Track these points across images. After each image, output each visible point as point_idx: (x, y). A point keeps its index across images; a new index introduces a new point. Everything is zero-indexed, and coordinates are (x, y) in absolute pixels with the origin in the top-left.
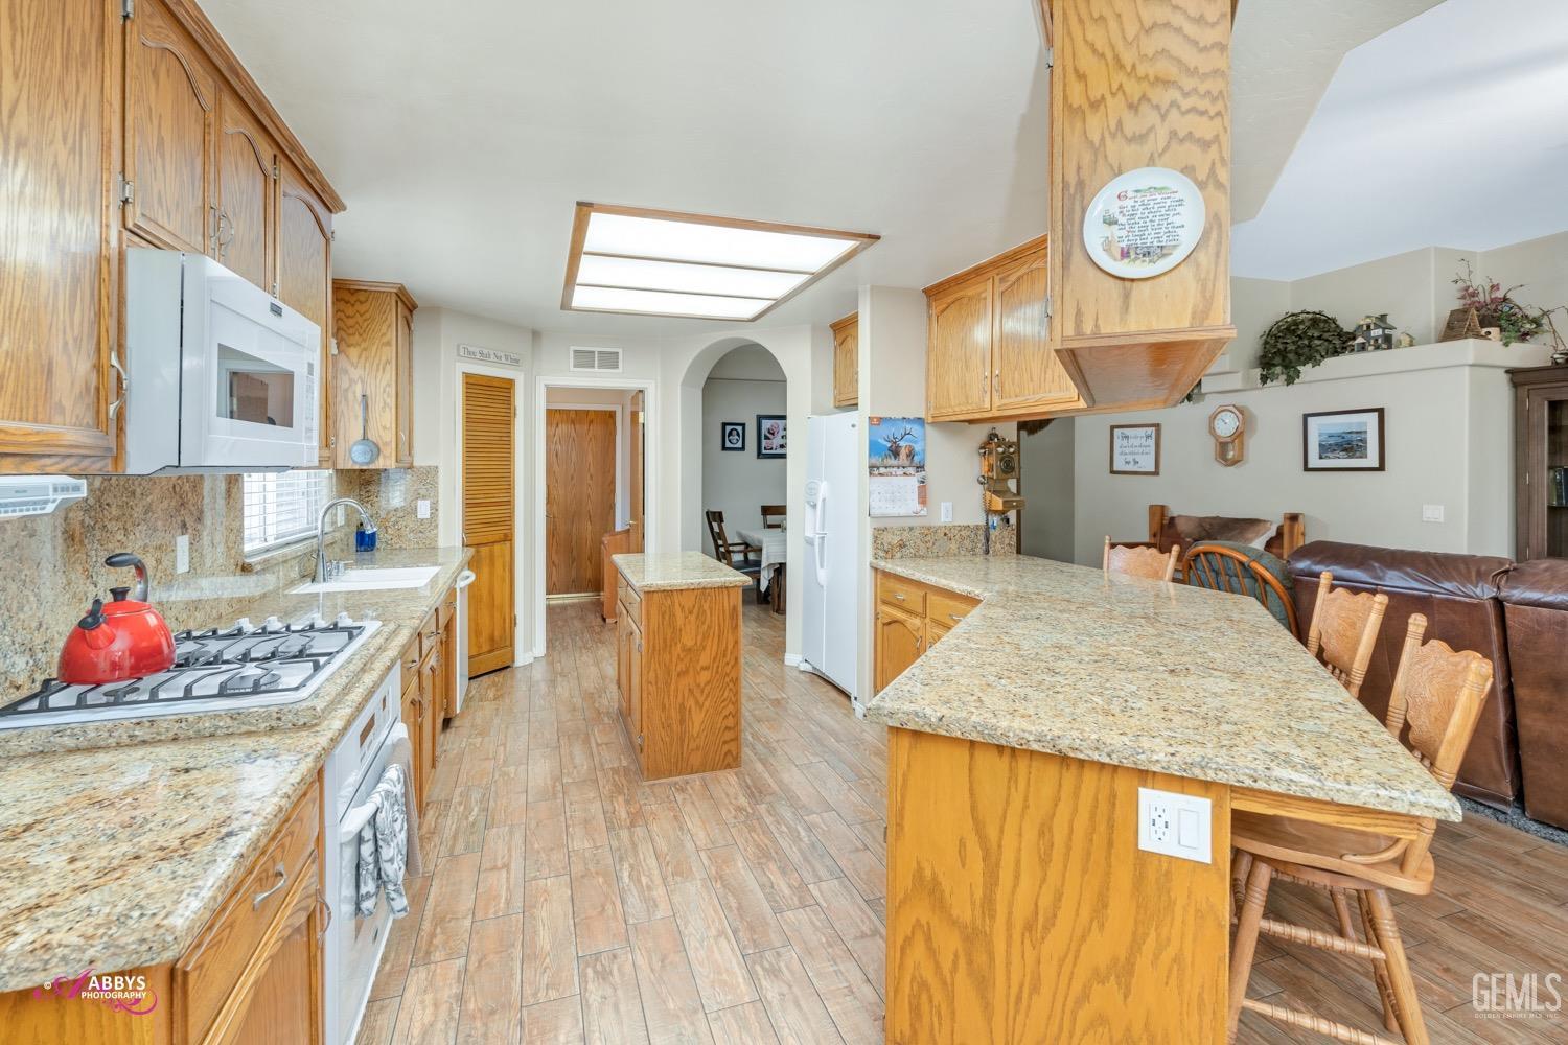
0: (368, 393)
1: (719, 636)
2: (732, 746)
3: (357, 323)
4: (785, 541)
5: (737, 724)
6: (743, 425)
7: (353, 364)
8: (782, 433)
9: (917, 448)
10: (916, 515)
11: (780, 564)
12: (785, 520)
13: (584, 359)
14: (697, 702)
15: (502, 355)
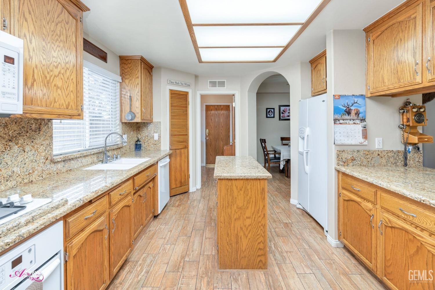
0: (132, 95)
1: (255, 203)
2: (263, 258)
3: (128, 71)
4: (290, 151)
5: (265, 247)
6: (274, 109)
7: (127, 85)
8: (288, 111)
9: (361, 110)
10: (361, 145)
11: (288, 159)
12: (290, 143)
13: (213, 84)
14: (244, 234)
15: (184, 83)
